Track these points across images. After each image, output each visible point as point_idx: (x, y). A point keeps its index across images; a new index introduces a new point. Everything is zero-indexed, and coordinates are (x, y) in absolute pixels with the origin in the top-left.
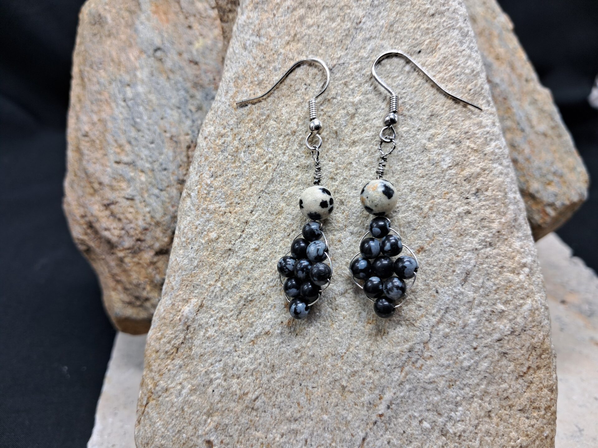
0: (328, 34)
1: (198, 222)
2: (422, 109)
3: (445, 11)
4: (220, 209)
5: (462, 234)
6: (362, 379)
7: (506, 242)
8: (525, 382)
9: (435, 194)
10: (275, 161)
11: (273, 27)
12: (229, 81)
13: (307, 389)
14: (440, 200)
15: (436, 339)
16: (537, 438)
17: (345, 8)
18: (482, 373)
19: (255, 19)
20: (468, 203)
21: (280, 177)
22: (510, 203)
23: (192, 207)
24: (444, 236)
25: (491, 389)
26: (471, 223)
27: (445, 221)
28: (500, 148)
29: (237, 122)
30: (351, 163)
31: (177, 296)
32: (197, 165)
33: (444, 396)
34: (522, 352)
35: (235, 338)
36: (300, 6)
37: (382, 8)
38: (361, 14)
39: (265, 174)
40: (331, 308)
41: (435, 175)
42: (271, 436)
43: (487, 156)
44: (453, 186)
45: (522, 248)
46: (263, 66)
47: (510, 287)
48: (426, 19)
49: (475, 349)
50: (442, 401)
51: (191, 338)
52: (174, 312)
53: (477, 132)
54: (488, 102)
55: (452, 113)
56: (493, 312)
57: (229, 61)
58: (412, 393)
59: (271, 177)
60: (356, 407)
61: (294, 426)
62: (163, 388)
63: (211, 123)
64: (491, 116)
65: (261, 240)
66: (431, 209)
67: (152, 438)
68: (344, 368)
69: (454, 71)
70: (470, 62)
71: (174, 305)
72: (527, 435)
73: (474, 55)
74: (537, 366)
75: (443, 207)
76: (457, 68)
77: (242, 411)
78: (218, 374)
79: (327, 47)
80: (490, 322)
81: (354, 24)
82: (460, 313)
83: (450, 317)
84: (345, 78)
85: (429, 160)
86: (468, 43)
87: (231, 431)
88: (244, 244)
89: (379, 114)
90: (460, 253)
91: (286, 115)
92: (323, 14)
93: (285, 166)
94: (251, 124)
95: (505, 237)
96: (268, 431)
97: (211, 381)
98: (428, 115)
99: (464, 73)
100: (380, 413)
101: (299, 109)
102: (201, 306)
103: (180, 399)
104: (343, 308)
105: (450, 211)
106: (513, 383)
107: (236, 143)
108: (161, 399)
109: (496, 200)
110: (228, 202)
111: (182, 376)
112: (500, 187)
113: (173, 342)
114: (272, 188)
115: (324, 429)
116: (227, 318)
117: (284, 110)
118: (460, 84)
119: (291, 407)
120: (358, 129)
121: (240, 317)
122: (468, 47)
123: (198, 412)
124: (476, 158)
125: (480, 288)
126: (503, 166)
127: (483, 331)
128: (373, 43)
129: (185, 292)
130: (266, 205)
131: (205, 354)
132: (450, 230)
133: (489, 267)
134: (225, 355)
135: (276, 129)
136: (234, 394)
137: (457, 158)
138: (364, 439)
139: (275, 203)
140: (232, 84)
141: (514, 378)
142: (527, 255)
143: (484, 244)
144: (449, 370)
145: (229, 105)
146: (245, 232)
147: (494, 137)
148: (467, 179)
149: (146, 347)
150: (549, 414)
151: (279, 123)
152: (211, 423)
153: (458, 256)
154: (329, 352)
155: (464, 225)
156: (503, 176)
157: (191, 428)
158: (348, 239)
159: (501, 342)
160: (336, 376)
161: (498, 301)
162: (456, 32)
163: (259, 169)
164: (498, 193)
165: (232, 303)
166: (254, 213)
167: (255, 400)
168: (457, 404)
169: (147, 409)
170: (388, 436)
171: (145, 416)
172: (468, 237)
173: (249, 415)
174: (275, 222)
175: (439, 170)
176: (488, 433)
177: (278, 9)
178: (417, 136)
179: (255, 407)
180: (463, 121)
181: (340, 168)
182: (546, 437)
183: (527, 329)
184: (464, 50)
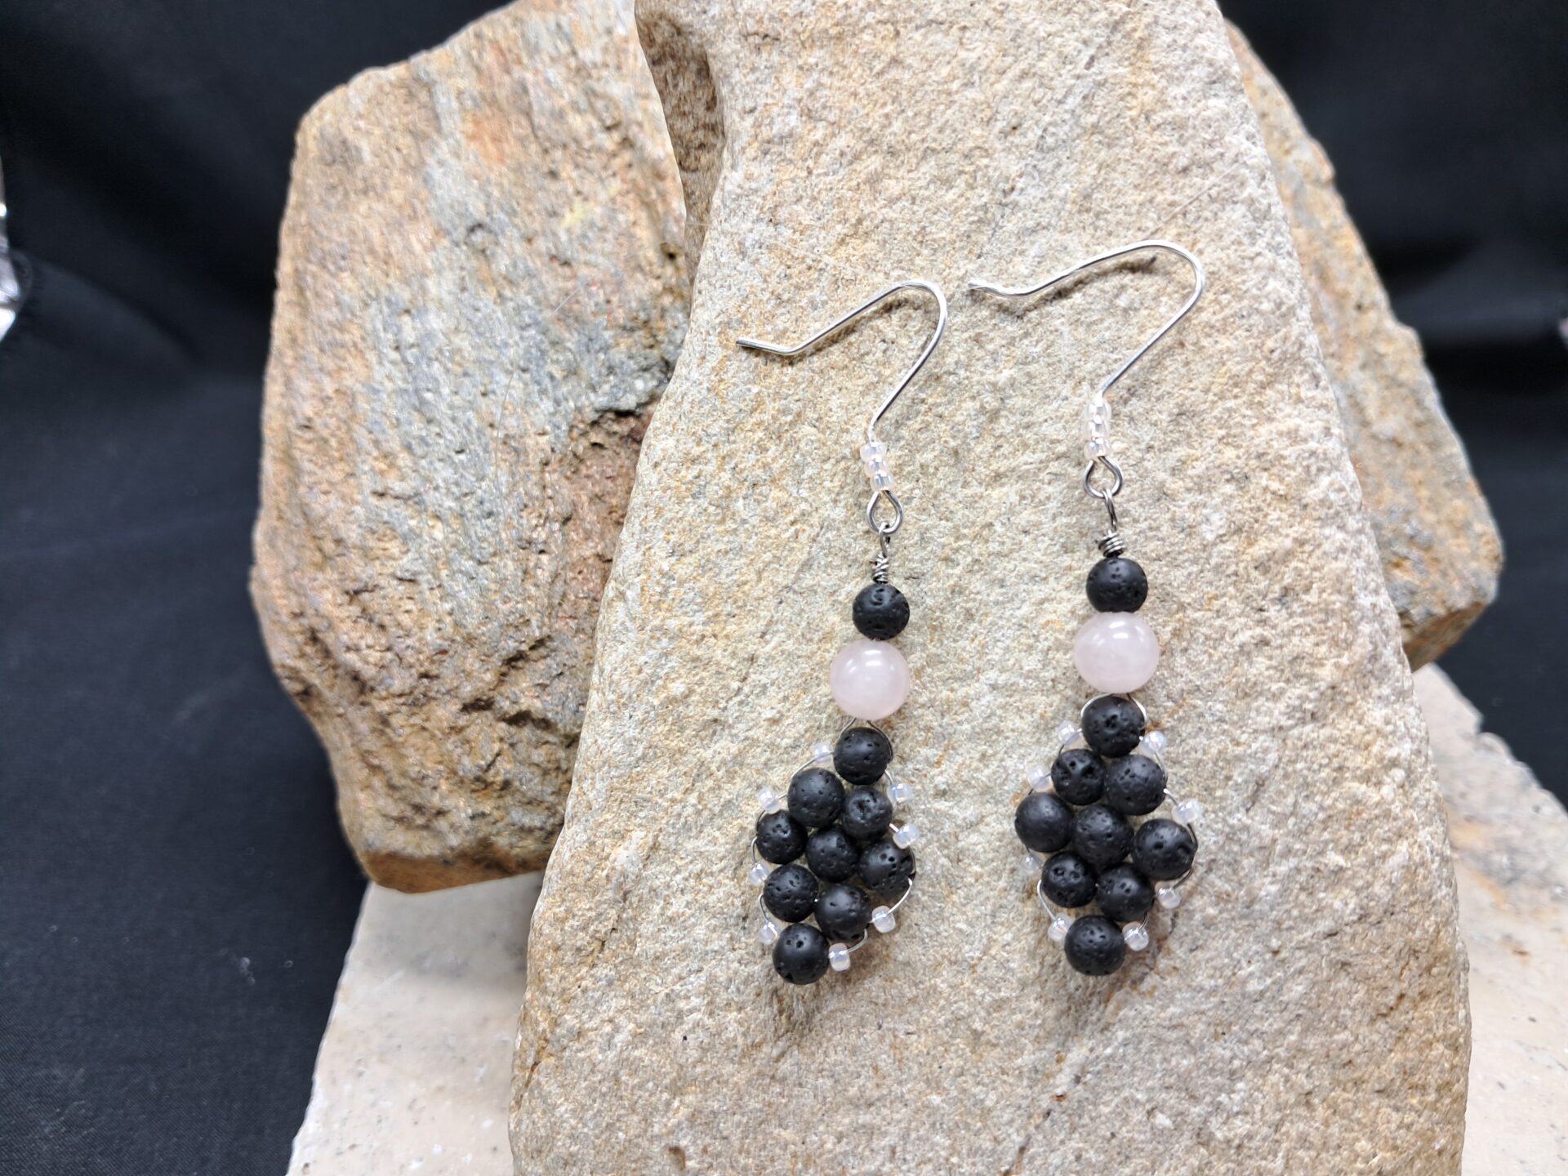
0: (936, 217)
1: (643, 659)
2: (1158, 399)
3: (1215, 159)
4: (693, 628)
5: (1247, 692)
6: (1018, 1017)
7: (1351, 712)
8: (1392, 1028)
9: (1186, 599)
10: (815, 520)
11: (806, 201)
12: (708, 333)
13: (895, 1037)
14: (1198, 615)
15: (1185, 929)
16: (1418, 1153)
17: (977, 153)
18: (1291, 1007)
19: (763, 180)
20: (1263, 622)
21: (826, 555)
22: (1362, 619)
23: (628, 624)
24: (1205, 699)
25: (1312, 1042)
26: (1268, 669)
27: (1209, 662)
28: (1341, 489)
29: (727, 429)
30: (991, 525)
31: (600, 825)
32: (637, 527)
33: (1203, 1057)
34: (1386, 961)
35: (732, 921)
36: (871, 149)
37: (1063, 155)
38: (1014, 169)
39: (792, 550)
40: (947, 856)
41: (1186, 556)
42: (815, 1138)
43: (1309, 510)
44: (1229, 581)
45: (1387, 723)
46: (785, 297)
47: (1359, 813)
48: (1168, 179)
49: (1276, 953)
50: (1199, 1068)
51: (634, 919)
52: (593, 860)
53: (1286, 453)
54: (1316, 378)
55: (1229, 410)
56: (1318, 870)
57: (704, 282)
58: (1130, 1050)
59: (805, 556)
60: (1005, 1077)
61: (864, 1118)
62: (570, 1030)
63: (669, 429)
64: (1322, 413)
65: (786, 698)
66: (1176, 633)
67: (550, 1139)
68: (979, 992)
69: (1236, 306)
70: (1273, 284)
71: (593, 844)
72: (1395, 1148)
73: (1282, 263)
74: (1421, 993)
75: (1204, 630)
76: (1240, 298)
77: (749, 1082)
78: (695, 1001)
79: (935, 250)
80: (1311, 894)
81: (998, 195)
82: (1242, 874)
83: (1218, 882)
84: (975, 325)
85: (1173, 520)
86: (1268, 234)
87: (725, 1127)
88: (747, 709)
89: (1057, 410)
90: (1244, 738)
91: (841, 413)
92: (924, 168)
93: (838, 529)
94: (760, 434)
95: (1349, 699)
96: (808, 1127)
97: (680, 1016)
98: (1170, 414)
99: (1258, 311)
100: (1059, 1091)
101: (870, 398)
102: (655, 847)
103: (611, 1055)
104: (975, 858)
105: (1222, 638)
106: (1364, 1030)
107: (726, 476)
108: (567, 1054)
109: (1328, 612)
110: (710, 613)
111: (613, 1004)
112: (1339, 584)
113: (592, 928)
114: (808, 580)
115: (934, 1124)
116: (712, 874)
117: (834, 403)
118: (1247, 338)
119: (859, 1076)
120: (1006, 446)
121: (741, 872)
122: (1268, 244)
123: (650, 1085)
124: (1284, 516)
125: (1287, 818)
126: (1347, 532)
127: (1295, 913)
128: (1044, 241)
129: (617, 815)
130: (795, 618)
131: (665, 954)
132: (1222, 683)
133: (1309, 769)
134: (709, 957)
135: (816, 445)
136: (731, 1044)
137: (1239, 516)
138: (1022, 1150)
139: (815, 614)
140: (714, 340)
141: (1367, 1019)
142: (1401, 738)
143: (1298, 715)
144: (1214, 1000)
145: (709, 390)
146: (749, 680)
147: (1327, 465)
148: (1262, 566)
149: (532, 937)
150: (1448, 1101)
151: (823, 432)
152: (681, 1111)
153: (1238, 744)
154: (943, 957)
155: (1254, 671)
156: (1346, 557)
157: (636, 1118)
158: (984, 701)
159: (1337, 938)
160: (960, 1009)
161: (1331, 846)
162: (1241, 209)
163: (778, 536)
164: (1334, 598)
165: (722, 840)
166: (768, 637)
167: (777, 1060)
168: (1233, 1076)
169: (535, 1076)
170: (1075, 1144)
171: (532, 1091)
172: (1261, 700)
173: (764, 1092)
174: (817, 658)
175: (1196, 543)
176: (1303, 1141)
177: (818, 155)
178: (1146, 463)
179: (779, 1075)
180: (1254, 426)
181: (965, 536)
182: (1440, 1152)
183: (1397, 909)
184: (1259, 254)
